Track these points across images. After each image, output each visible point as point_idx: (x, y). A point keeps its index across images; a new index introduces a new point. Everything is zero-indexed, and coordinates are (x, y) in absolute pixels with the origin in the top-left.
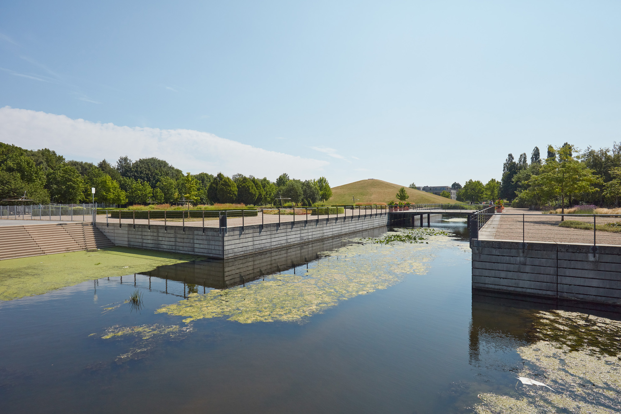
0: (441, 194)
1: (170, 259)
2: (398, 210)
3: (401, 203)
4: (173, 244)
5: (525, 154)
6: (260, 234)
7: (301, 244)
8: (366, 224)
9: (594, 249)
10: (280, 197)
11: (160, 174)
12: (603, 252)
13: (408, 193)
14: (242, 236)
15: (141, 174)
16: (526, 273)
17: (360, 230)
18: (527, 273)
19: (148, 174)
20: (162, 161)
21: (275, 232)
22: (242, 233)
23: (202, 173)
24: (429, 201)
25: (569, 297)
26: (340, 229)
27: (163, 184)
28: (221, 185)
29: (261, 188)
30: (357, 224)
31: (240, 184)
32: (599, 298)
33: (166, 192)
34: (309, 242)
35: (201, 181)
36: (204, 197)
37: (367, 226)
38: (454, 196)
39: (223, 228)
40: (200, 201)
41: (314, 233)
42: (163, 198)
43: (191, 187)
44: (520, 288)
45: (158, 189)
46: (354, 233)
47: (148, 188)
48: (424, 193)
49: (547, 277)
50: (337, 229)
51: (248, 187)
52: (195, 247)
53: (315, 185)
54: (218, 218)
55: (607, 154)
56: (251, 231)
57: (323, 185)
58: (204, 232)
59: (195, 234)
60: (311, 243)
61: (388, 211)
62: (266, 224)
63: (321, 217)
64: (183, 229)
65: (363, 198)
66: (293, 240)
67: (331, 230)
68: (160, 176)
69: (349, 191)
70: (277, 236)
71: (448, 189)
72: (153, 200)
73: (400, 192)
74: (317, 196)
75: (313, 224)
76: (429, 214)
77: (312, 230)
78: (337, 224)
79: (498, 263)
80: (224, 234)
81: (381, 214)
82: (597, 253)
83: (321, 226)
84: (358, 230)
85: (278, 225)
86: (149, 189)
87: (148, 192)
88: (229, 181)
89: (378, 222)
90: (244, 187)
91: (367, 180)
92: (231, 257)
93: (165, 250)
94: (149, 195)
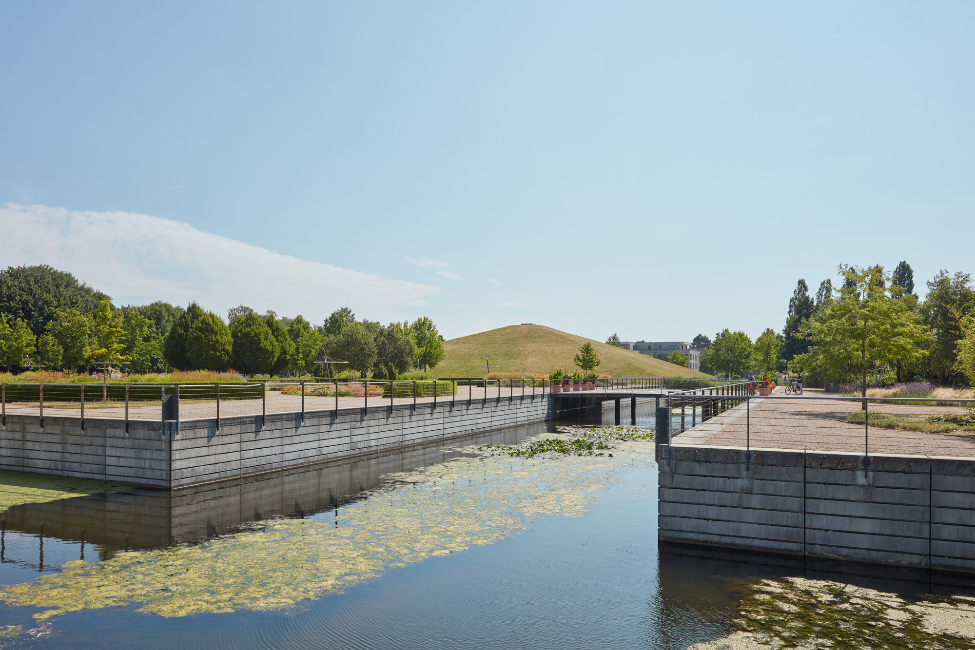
0: (670, 357)
1: (47, 491)
2: (572, 389)
3: (578, 376)
4: (58, 456)
5: (829, 282)
6: (256, 436)
7: (353, 457)
8: (499, 418)
9: (866, 462)
10: (325, 358)
11: (55, 303)
12: (880, 468)
13: (599, 355)
14: (215, 440)
15: (9, 302)
16: (752, 508)
17: (486, 429)
18: (755, 509)
19: (26, 303)
20: (61, 273)
21: (293, 432)
22: (214, 434)
23: (156, 303)
24: (642, 371)
25: (824, 554)
26: (441, 426)
27: (61, 326)
28: (196, 329)
29: (286, 339)
30: (480, 416)
31: (239, 328)
32: (874, 554)
33: (70, 343)
34: (371, 454)
35: (153, 321)
36: (159, 355)
37: (502, 422)
38: (696, 362)
39: (170, 422)
40: (150, 364)
41: (382, 435)
42: (60, 358)
43: (112, 333)
44: (743, 537)
45: (50, 338)
46: (472, 436)
47: (25, 334)
48: (636, 354)
49: (787, 516)
50: (434, 427)
51: (256, 335)
52: (107, 464)
53: (408, 334)
54: (160, 402)
55: (963, 287)
56: (236, 429)
57: (425, 335)
58: (127, 431)
59: (107, 434)
60: (374, 456)
61: (548, 390)
62: (271, 415)
63: (397, 402)
64: (80, 424)
65: (509, 363)
66: (333, 450)
67: (421, 429)
68: (56, 307)
69: (481, 349)
70: (296, 439)
71: (684, 348)
72: (37, 362)
73: (582, 352)
74: (409, 359)
75: (381, 415)
76: (633, 397)
77: (376, 429)
78: (435, 416)
79: (704, 490)
80: (172, 434)
81: (533, 397)
82: (871, 470)
83: (399, 420)
84: (482, 430)
85: (300, 417)
86: (27, 336)
87: (24, 344)
88: (213, 322)
89: (526, 414)
90: (246, 335)
91: (518, 326)
92: (187, 484)
93: (39, 471)
94: (28, 350)
